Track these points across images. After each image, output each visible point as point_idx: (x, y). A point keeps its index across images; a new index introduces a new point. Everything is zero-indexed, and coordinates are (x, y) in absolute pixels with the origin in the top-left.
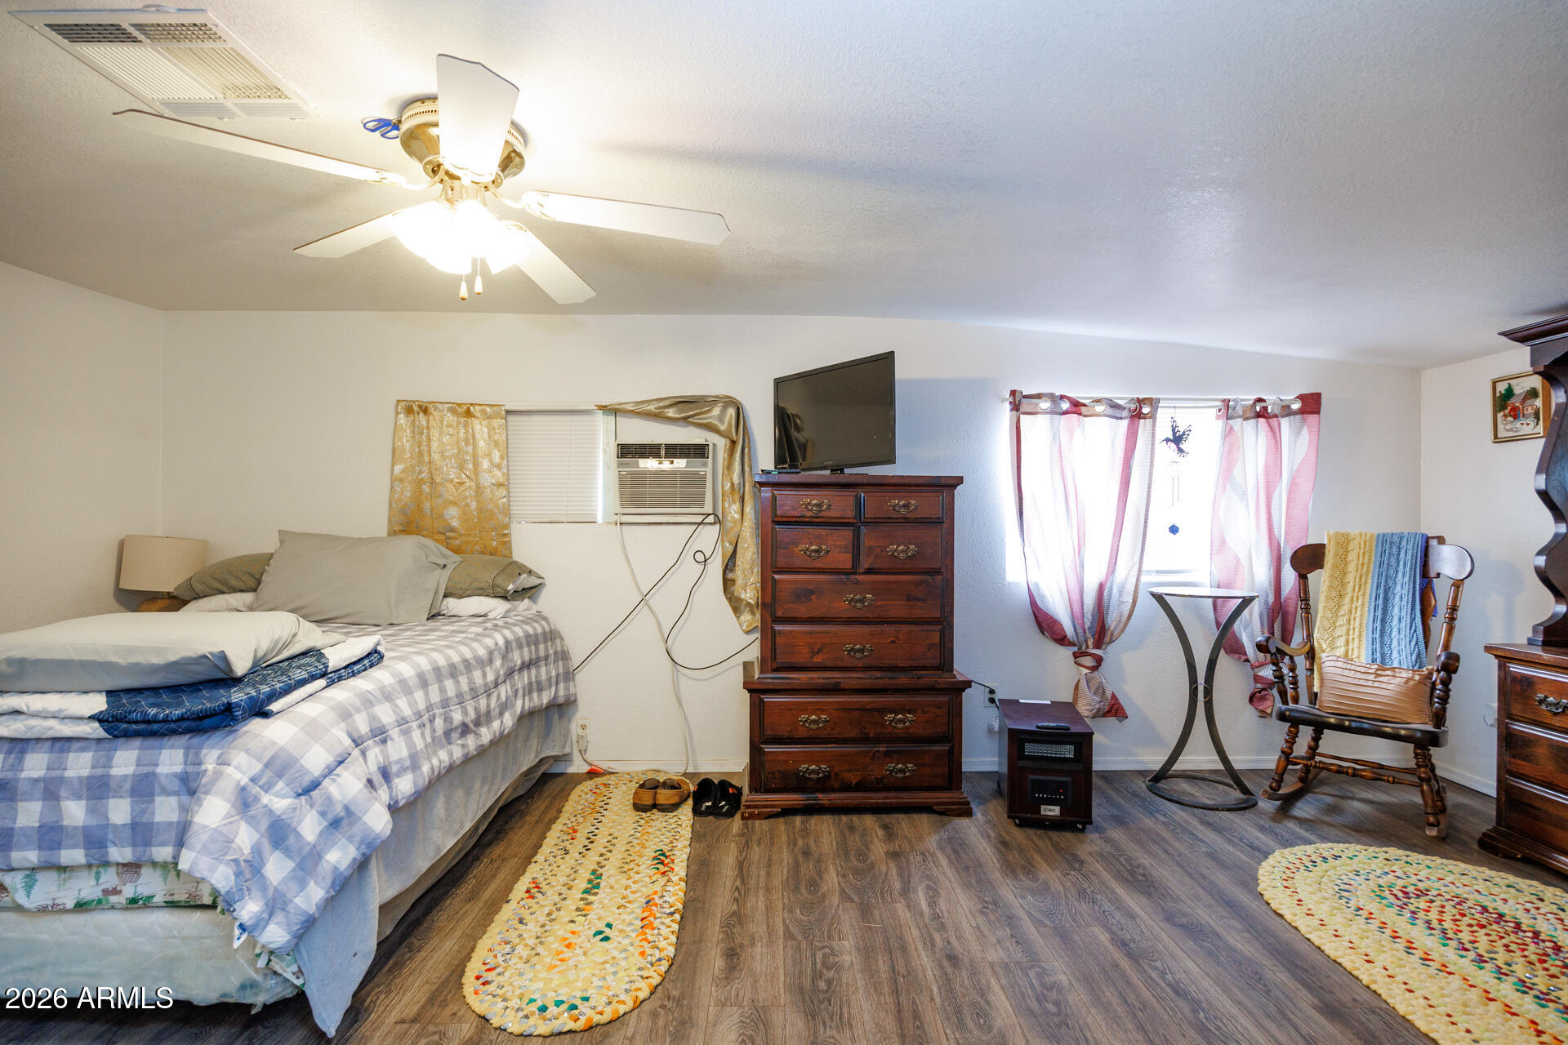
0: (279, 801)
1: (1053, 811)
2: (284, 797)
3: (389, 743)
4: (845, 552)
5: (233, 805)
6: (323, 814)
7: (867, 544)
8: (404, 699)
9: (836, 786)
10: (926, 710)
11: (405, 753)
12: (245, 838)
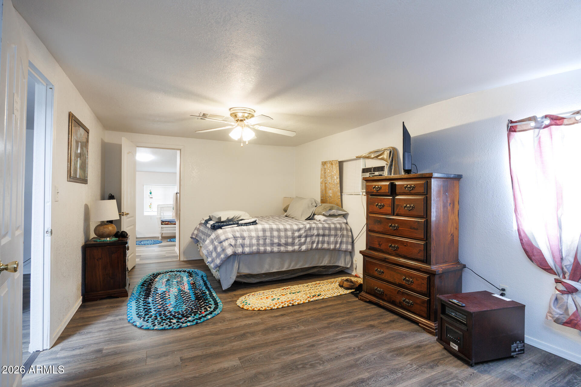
0: (216, 243)
1: (456, 347)
2: (217, 243)
3: (245, 240)
4: (389, 207)
5: (210, 241)
6: (221, 248)
7: (396, 204)
8: (255, 232)
9: (386, 299)
10: (418, 279)
11: (248, 243)
12: (211, 247)
